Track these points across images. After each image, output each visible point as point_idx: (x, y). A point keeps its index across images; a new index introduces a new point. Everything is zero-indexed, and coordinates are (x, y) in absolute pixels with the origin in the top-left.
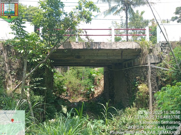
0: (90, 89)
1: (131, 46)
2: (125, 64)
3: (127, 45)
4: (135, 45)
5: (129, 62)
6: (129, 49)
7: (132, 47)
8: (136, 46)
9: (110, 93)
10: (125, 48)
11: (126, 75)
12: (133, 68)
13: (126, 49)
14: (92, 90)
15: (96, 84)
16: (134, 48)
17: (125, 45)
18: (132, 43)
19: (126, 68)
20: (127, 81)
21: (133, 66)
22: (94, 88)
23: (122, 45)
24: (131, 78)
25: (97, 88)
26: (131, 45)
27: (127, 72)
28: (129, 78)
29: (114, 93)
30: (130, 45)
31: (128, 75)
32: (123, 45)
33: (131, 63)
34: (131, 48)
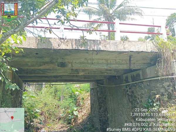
0: (71, 112)
1: (145, 48)
2: (127, 78)
3: (139, 46)
4: (150, 47)
5: (134, 73)
6: (142, 51)
7: (147, 49)
8: (152, 48)
9: (101, 117)
10: (137, 50)
11: (128, 92)
12: (142, 82)
13: (138, 52)
14: (75, 113)
15: (79, 105)
16: (149, 51)
17: (136, 46)
18: (147, 44)
19: (129, 82)
20: (131, 102)
21: (141, 79)
22: (76, 110)
23: (132, 45)
24: (139, 97)
25: (80, 110)
26: (145, 46)
27: (130, 88)
28: (135, 97)
29: (108, 119)
30: (143, 46)
31: (133, 92)
32: (134, 45)
33: (138, 75)
34: (145, 50)
